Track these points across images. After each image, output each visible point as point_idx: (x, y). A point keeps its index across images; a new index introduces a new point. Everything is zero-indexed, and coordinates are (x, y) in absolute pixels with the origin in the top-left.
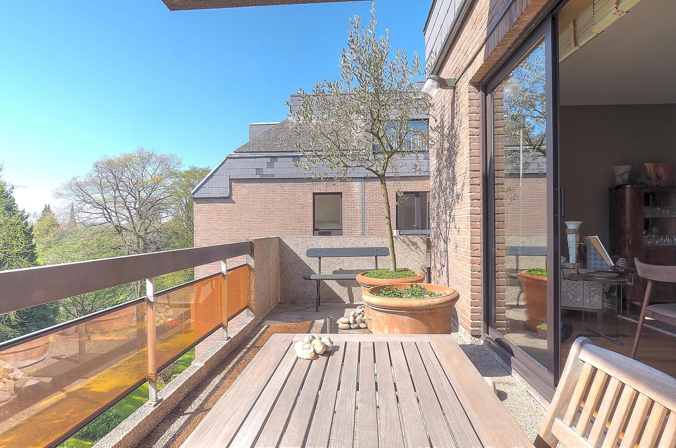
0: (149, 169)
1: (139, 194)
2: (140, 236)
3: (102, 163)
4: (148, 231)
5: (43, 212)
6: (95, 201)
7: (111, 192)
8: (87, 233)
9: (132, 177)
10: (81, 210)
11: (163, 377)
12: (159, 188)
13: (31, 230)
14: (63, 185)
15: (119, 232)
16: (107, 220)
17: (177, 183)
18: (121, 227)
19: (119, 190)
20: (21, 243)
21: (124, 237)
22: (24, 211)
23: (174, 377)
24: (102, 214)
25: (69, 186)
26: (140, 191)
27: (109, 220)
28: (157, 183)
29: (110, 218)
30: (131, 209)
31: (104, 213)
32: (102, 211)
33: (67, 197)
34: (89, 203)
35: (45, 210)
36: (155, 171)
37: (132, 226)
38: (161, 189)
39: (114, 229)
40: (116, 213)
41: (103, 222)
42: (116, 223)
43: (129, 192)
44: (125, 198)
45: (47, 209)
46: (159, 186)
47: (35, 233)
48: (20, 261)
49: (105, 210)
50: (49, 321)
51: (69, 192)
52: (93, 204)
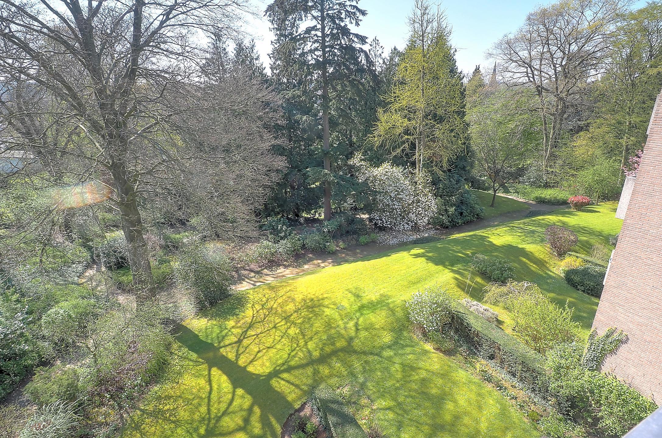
0: (589, 14)
1: (569, 48)
2: (561, 99)
3: (535, 14)
4: (570, 92)
5: (474, 72)
6: (521, 59)
7: (539, 47)
8: (509, 94)
9: (565, 27)
10: (506, 70)
11: (557, 250)
12: (597, 37)
13: (465, 90)
14: (494, 45)
15: (540, 93)
16: (529, 79)
17: (622, 28)
18: (543, 88)
19: (548, 44)
20: (458, 102)
21: (544, 98)
22: (461, 73)
23: (569, 254)
24: (526, 73)
25: (499, 46)
26: (572, 44)
27: (532, 79)
28: (595, 30)
29: (533, 78)
30: (557, 66)
31: (527, 72)
32: (525, 70)
33: (495, 57)
34: (516, 62)
35: (475, 70)
36: (595, 15)
37: (555, 86)
38: (598, 38)
39: (535, 90)
40: (541, 72)
41: (524, 81)
42: (538, 83)
43: (559, 46)
44: (554, 52)
45: (477, 70)
46: (597, 35)
47: (467, 92)
48: (455, 118)
49: (529, 69)
50: (467, 171)
51: (499, 51)
52: (518, 62)
